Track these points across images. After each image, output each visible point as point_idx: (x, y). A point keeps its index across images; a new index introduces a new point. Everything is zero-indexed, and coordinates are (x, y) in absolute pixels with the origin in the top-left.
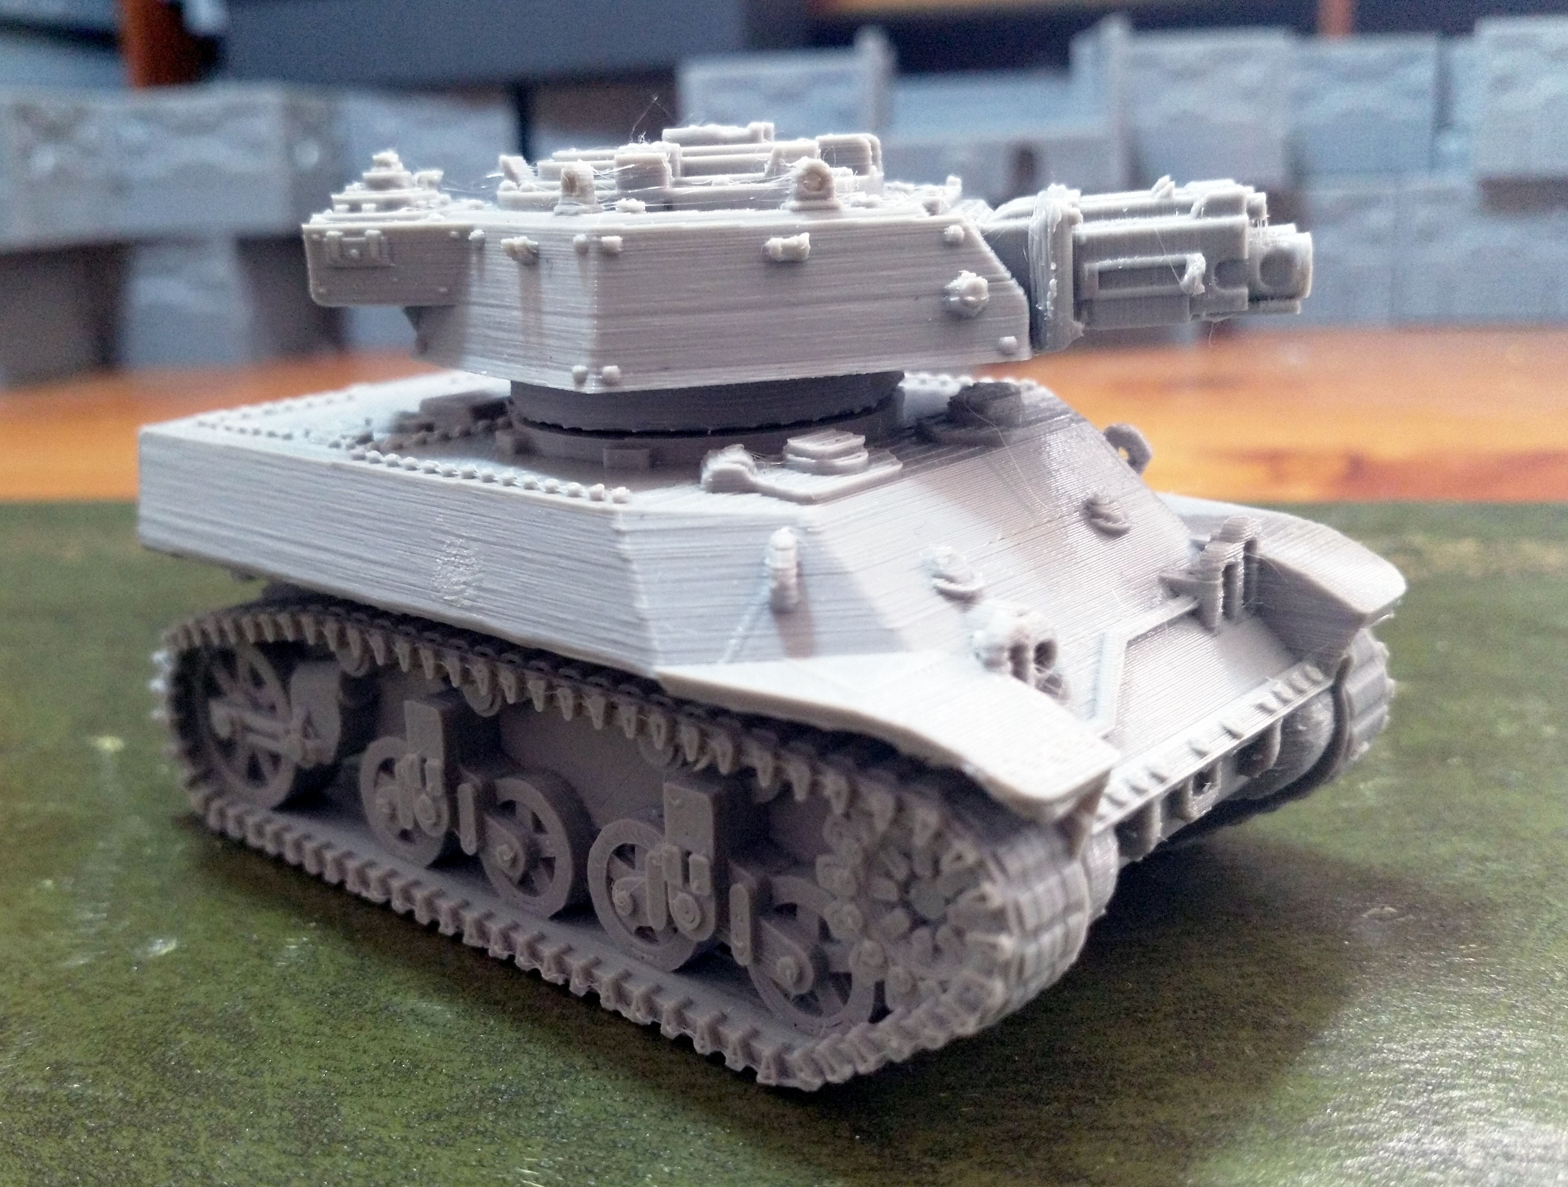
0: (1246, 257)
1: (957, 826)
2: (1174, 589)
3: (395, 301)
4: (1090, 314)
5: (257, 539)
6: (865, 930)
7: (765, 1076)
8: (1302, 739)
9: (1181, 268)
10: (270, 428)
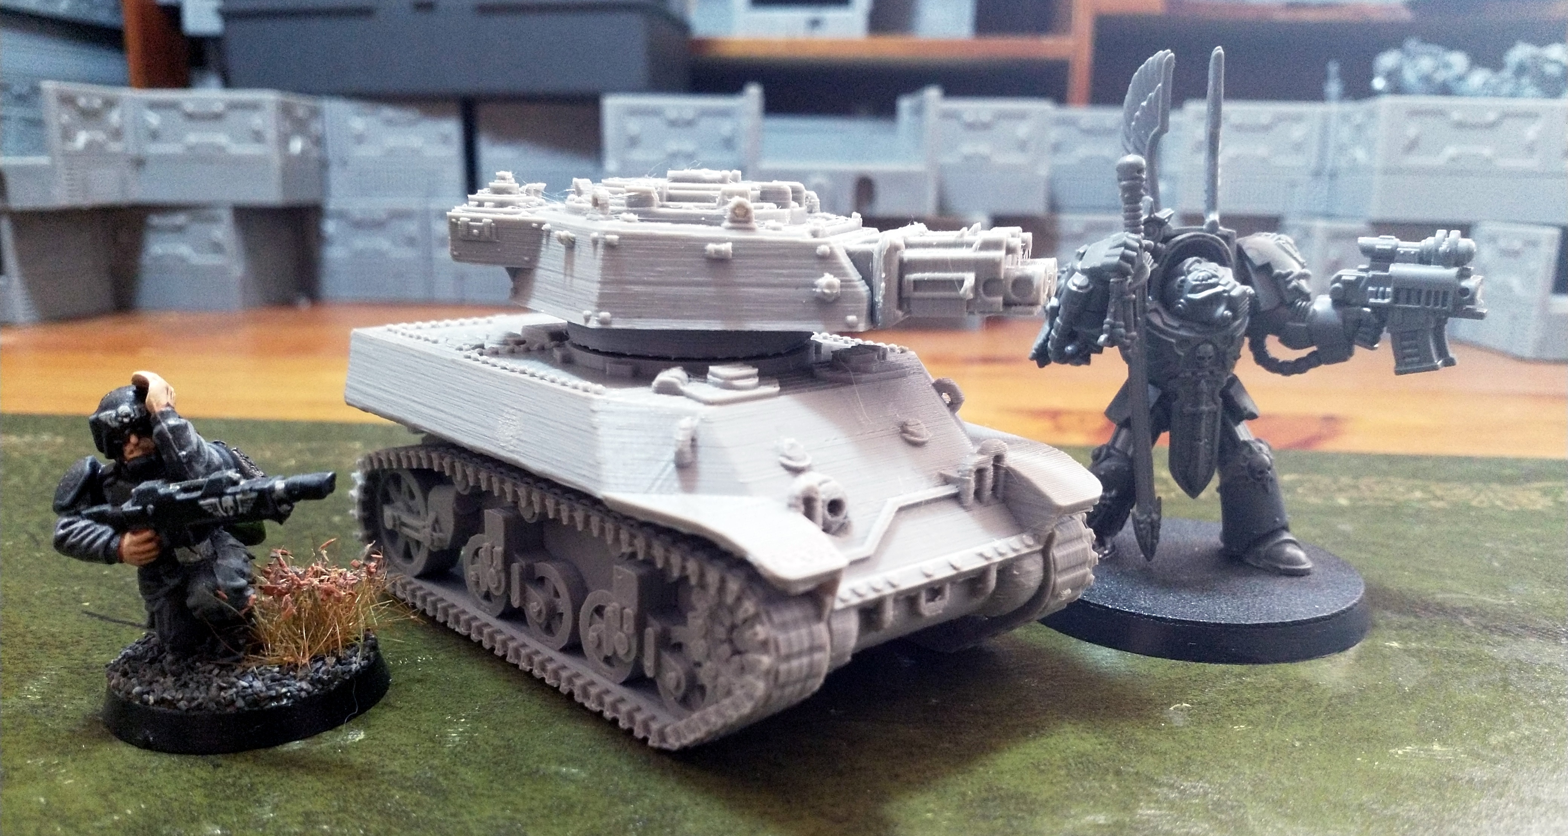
0: (1002, 277)
1: (749, 592)
2: (946, 480)
3: (502, 264)
4: (909, 306)
5: (408, 402)
6: (708, 656)
7: (653, 742)
8: (1017, 580)
9: (961, 282)
10: (425, 336)
